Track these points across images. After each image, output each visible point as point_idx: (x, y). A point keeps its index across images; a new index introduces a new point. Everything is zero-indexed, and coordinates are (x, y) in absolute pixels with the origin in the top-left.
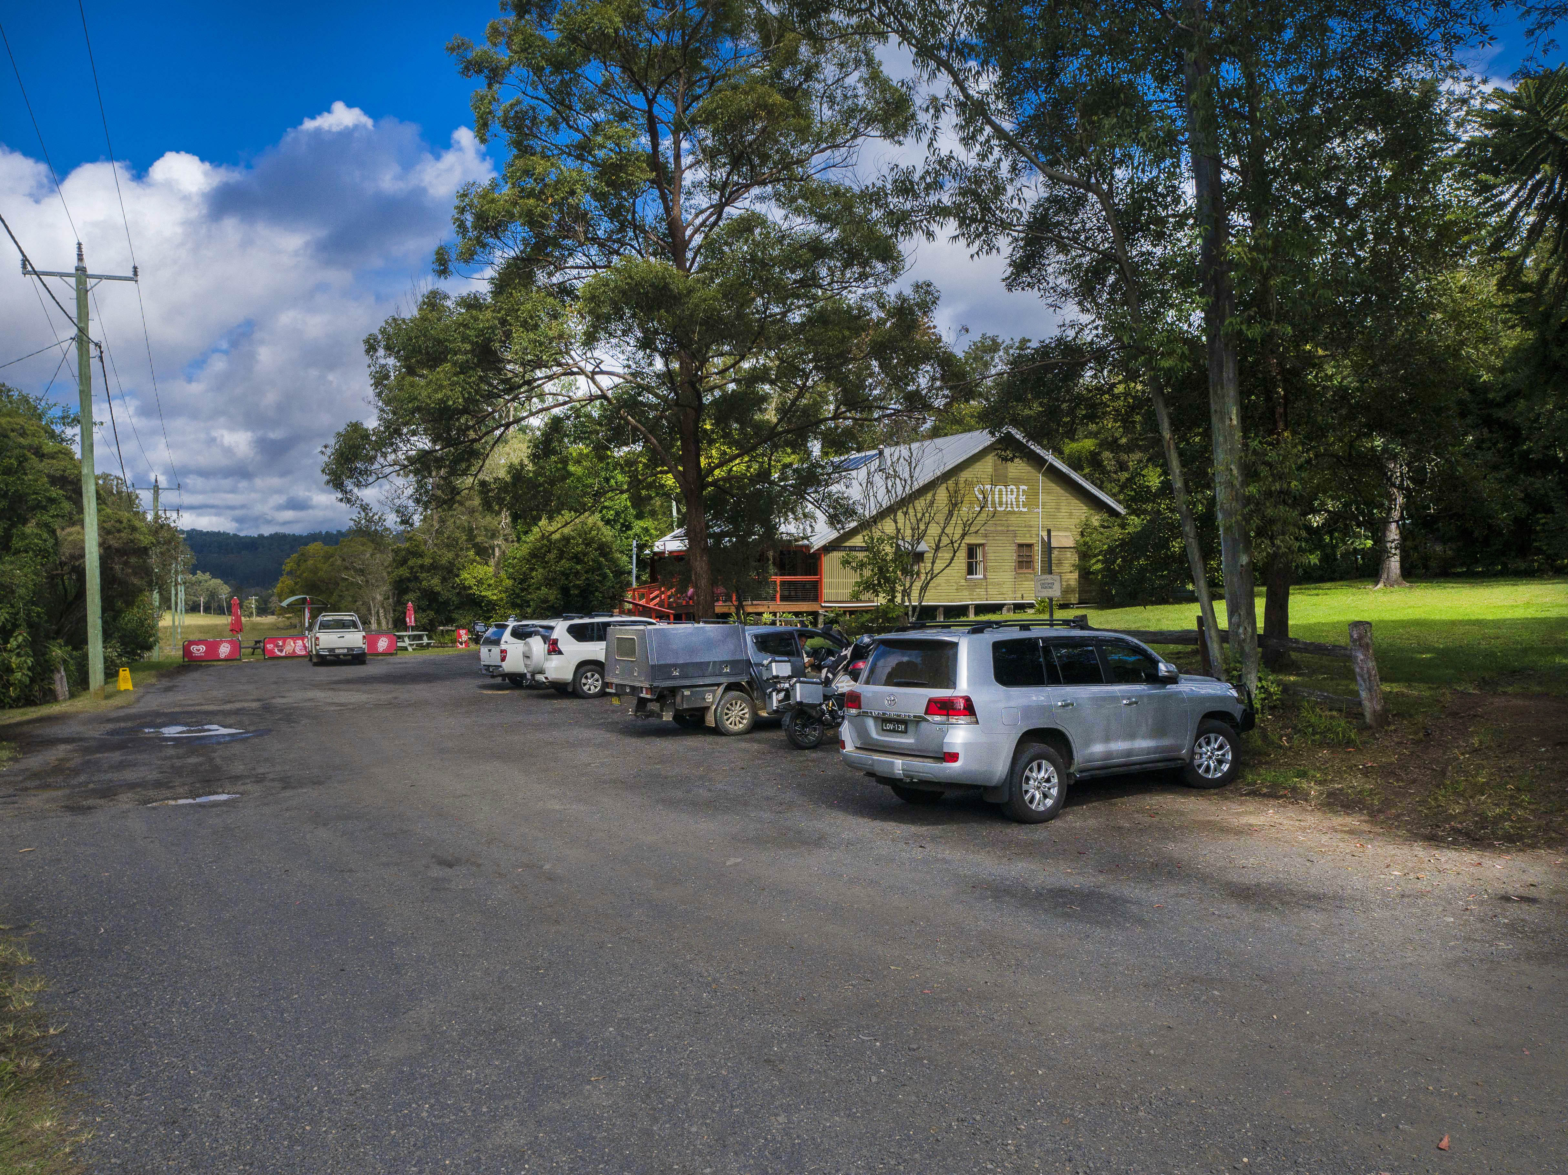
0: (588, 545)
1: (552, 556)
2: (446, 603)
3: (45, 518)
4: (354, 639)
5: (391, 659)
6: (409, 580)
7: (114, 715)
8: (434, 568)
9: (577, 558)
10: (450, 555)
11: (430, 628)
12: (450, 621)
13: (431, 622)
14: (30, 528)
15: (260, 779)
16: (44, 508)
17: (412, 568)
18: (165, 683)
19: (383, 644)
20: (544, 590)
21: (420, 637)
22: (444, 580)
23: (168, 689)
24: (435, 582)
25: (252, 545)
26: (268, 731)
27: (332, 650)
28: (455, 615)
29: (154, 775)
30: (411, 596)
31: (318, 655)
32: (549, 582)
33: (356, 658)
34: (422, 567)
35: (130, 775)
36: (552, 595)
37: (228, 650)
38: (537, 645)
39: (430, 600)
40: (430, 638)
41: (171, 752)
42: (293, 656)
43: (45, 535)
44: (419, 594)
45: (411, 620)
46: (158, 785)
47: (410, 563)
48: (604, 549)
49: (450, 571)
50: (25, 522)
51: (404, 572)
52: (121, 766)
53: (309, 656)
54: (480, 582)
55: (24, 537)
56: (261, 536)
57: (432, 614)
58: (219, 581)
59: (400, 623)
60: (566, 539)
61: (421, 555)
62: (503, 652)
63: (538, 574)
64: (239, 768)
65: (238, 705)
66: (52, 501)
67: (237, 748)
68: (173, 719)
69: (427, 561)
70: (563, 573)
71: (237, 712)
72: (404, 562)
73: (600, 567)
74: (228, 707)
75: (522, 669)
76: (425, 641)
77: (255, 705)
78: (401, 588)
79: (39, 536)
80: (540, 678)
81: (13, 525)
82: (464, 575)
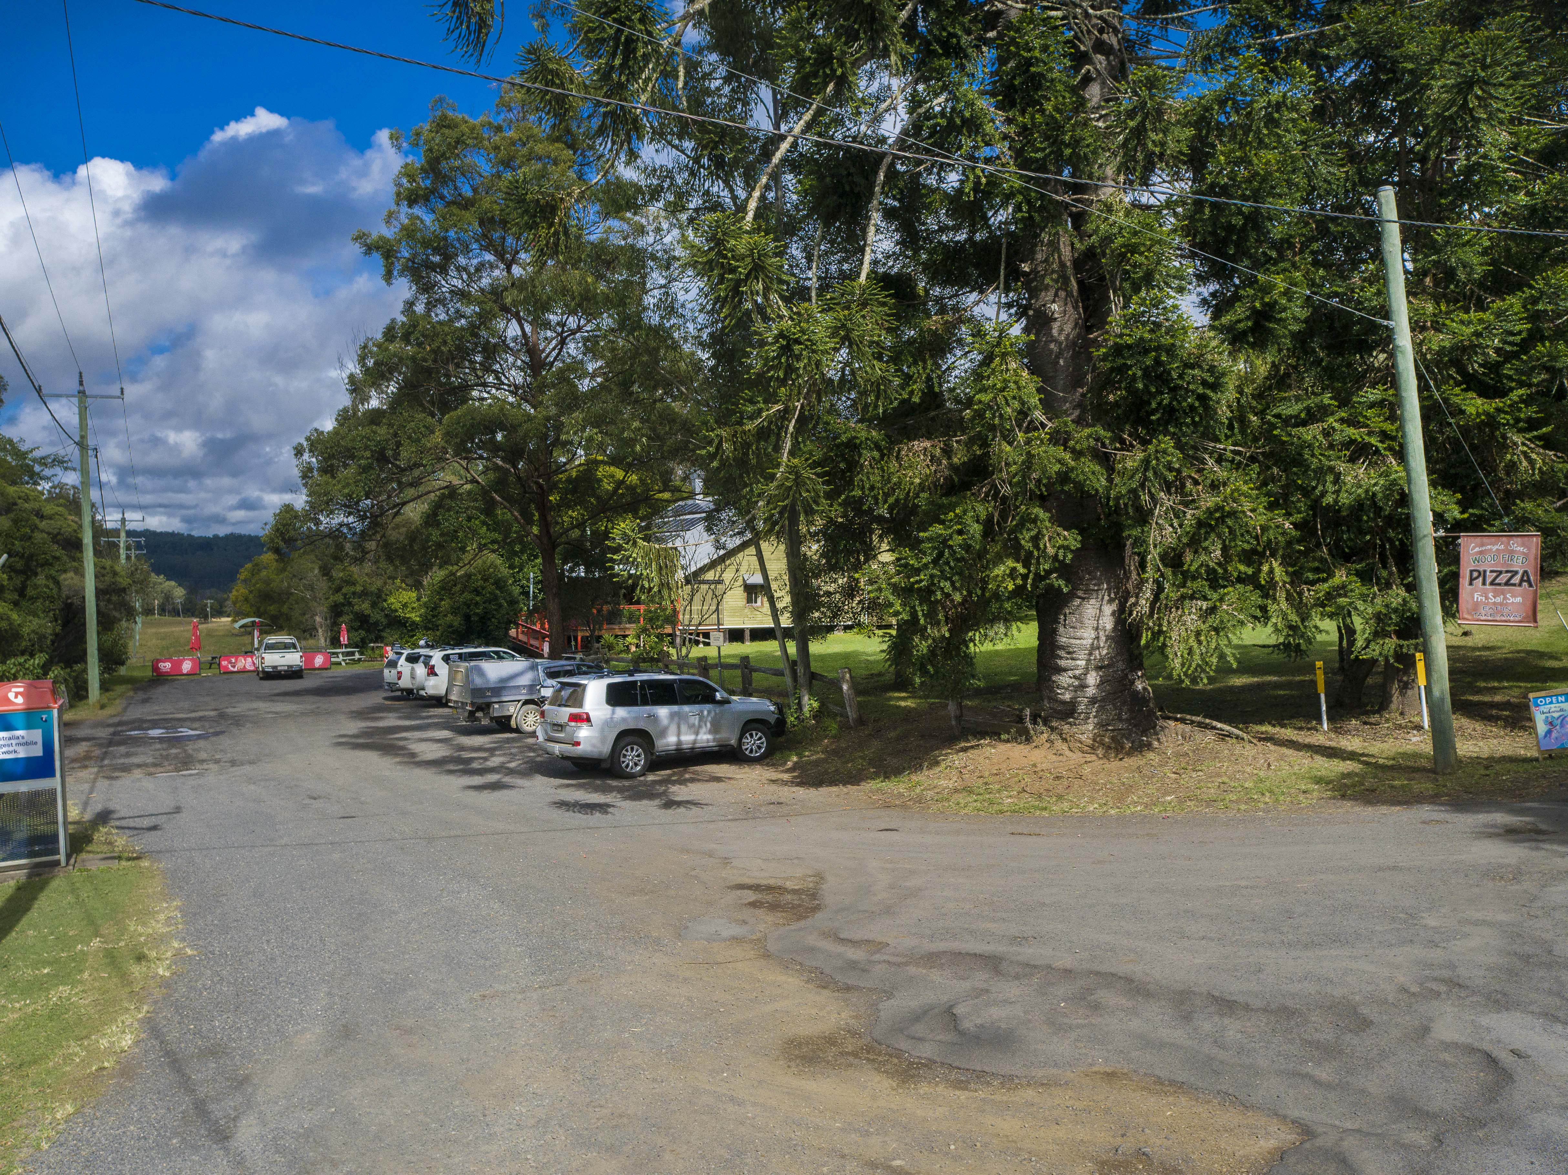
0: (485, 580)
1: (458, 588)
2: (376, 623)
3: (52, 572)
4: (293, 658)
5: (325, 673)
6: (343, 605)
7: (111, 721)
8: (364, 594)
9: (477, 592)
10: (379, 583)
11: (361, 645)
12: (379, 639)
13: (363, 640)
14: (41, 580)
15: (217, 762)
16: (51, 565)
17: (345, 595)
18: (141, 695)
19: (319, 660)
20: (450, 617)
21: (353, 654)
22: (374, 605)
23: (145, 701)
24: (365, 607)
25: (207, 545)
26: (223, 732)
27: (275, 667)
28: (384, 634)
29: (150, 760)
30: (345, 618)
31: (264, 672)
32: (455, 611)
33: (294, 674)
34: (354, 593)
35: (136, 760)
36: (457, 621)
38: (420, 670)
39: (362, 622)
40: (361, 653)
41: (158, 746)
42: (243, 671)
43: (52, 586)
44: (351, 617)
45: (344, 639)
46: (155, 765)
47: (344, 590)
48: (500, 584)
49: (379, 596)
50: (36, 574)
51: (339, 598)
52: (128, 755)
53: (256, 671)
54: (405, 606)
55: (36, 587)
56: (216, 537)
57: (363, 633)
58: (173, 583)
59: (335, 642)
60: (468, 576)
61: (354, 584)
62: (400, 673)
63: (445, 604)
64: (203, 755)
65: (200, 714)
66: (57, 558)
67: (201, 743)
68: (155, 724)
69: (359, 589)
70: (465, 603)
71: (200, 719)
72: (338, 590)
73: (496, 598)
74: (193, 715)
75: (410, 686)
76: (357, 656)
77: (212, 713)
78: (336, 612)
79: (47, 587)
80: (422, 693)
81: (28, 578)
82: (392, 600)
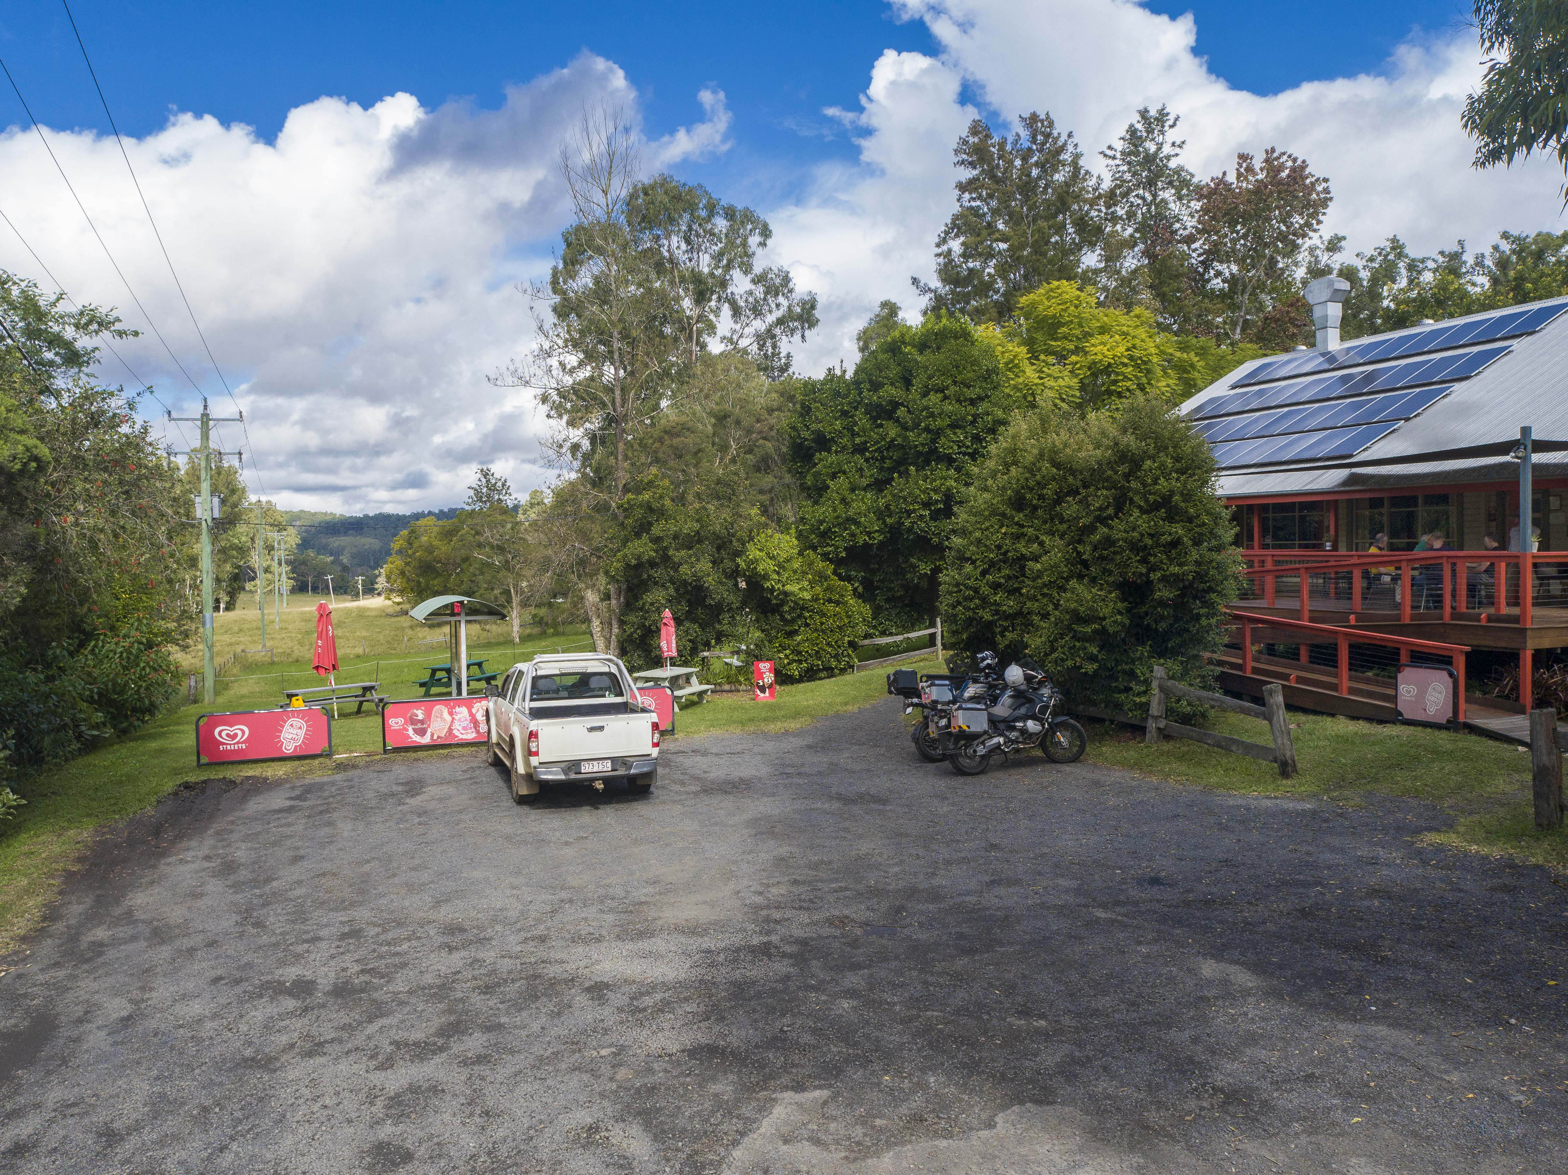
8: (699, 539)
10: (725, 515)
22: (718, 562)
24: (701, 567)
27: (574, 765)
37: (302, 733)
42: (446, 744)
44: (672, 591)
49: (729, 545)
54: (779, 566)
78: (635, 580)
